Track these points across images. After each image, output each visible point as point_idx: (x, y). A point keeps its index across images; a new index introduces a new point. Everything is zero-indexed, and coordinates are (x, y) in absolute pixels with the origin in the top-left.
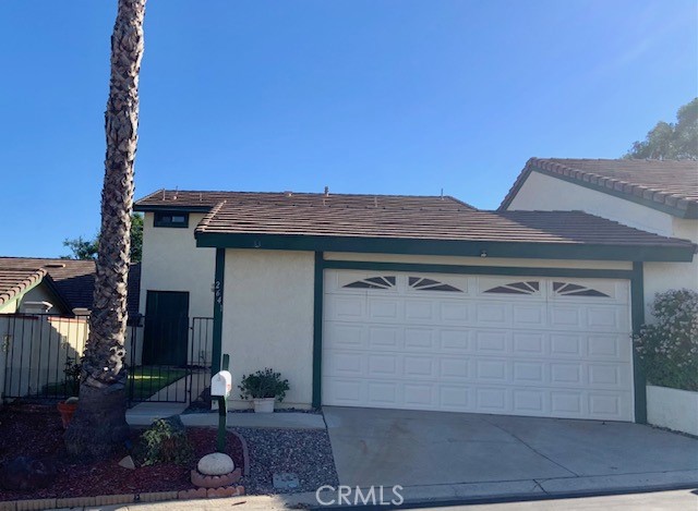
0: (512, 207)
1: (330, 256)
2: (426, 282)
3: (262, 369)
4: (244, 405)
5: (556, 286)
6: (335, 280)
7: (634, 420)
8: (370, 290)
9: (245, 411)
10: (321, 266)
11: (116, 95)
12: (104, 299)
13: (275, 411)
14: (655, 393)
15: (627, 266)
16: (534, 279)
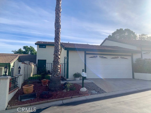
0: (102, 45)
1: (87, 52)
2: (102, 57)
3: (76, 72)
4: (74, 79)
5: (121, 57)
6: (88, 56)
7: (132, 78)
8: (93, 58)
9: (74, 80)
10: (86, 54)
11: (57, 20)
12: (57, 59)
13: (80, 80)
14: (135, 74)
15: (131, 54)
16: (118, 56)
